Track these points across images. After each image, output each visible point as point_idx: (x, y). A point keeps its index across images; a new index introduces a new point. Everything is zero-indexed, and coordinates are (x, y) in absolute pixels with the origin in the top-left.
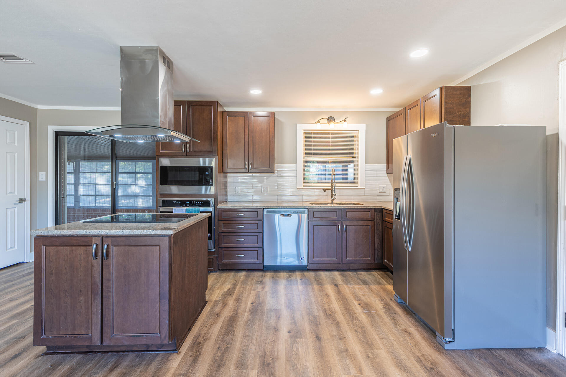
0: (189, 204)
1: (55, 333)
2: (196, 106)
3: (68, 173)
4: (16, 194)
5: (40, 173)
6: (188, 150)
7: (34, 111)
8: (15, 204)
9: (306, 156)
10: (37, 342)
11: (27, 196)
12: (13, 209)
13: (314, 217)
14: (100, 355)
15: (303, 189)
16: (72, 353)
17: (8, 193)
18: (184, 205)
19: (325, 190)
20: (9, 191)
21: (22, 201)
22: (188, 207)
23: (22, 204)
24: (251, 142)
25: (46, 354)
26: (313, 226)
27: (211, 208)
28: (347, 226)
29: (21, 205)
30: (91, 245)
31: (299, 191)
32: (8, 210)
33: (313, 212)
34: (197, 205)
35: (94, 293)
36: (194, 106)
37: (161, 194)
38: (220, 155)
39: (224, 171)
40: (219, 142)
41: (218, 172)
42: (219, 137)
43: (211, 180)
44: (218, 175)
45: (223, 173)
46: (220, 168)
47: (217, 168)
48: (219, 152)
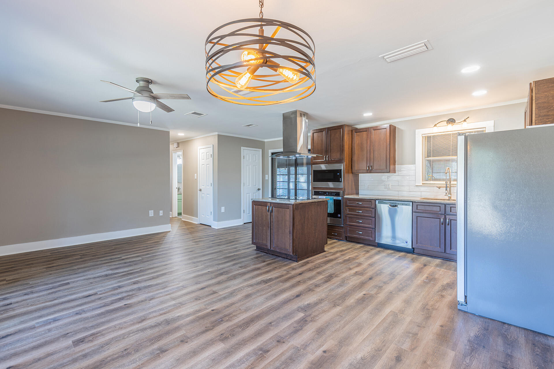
0: (328, 194)
1: (257, 241)
2: (332, 130)
3: (277, 175)
4: (257, 186)
5: (266, 175)
6: (327, 159)
7: (263, 143)
8: (256, 191)
9: (428, 156)
10: (253, 243)
11: (261, 188)
12: (256, 194)
13: (418, 209)
14: (271, 255)
15: (421, 186)
16: (263, 252)
18: (325, 195)
19: (439, 188)
20: (254, 185)
21: (259, 189)
22: (327, 196)
24: (372, 150)
25: (256, 250)
26: (417, 217)
27: (341, 198)
28: (451, 220)
29: (258, 192)
30: (267, 206)
31: (417, 188)
33: (417, 205)
34: (332, 195)
35: (268, 227)
36: (331, 130)
37: (314, 187)
38: (347, 161)
39: (353, 172)
40: (346, 152)
41: (346, 173)
42: (347, 149)
43: (340, 179)
44: (345, 175)
45: (352, 173)
46: (348, 170)
47: (344, 170)
48: (346, 159)
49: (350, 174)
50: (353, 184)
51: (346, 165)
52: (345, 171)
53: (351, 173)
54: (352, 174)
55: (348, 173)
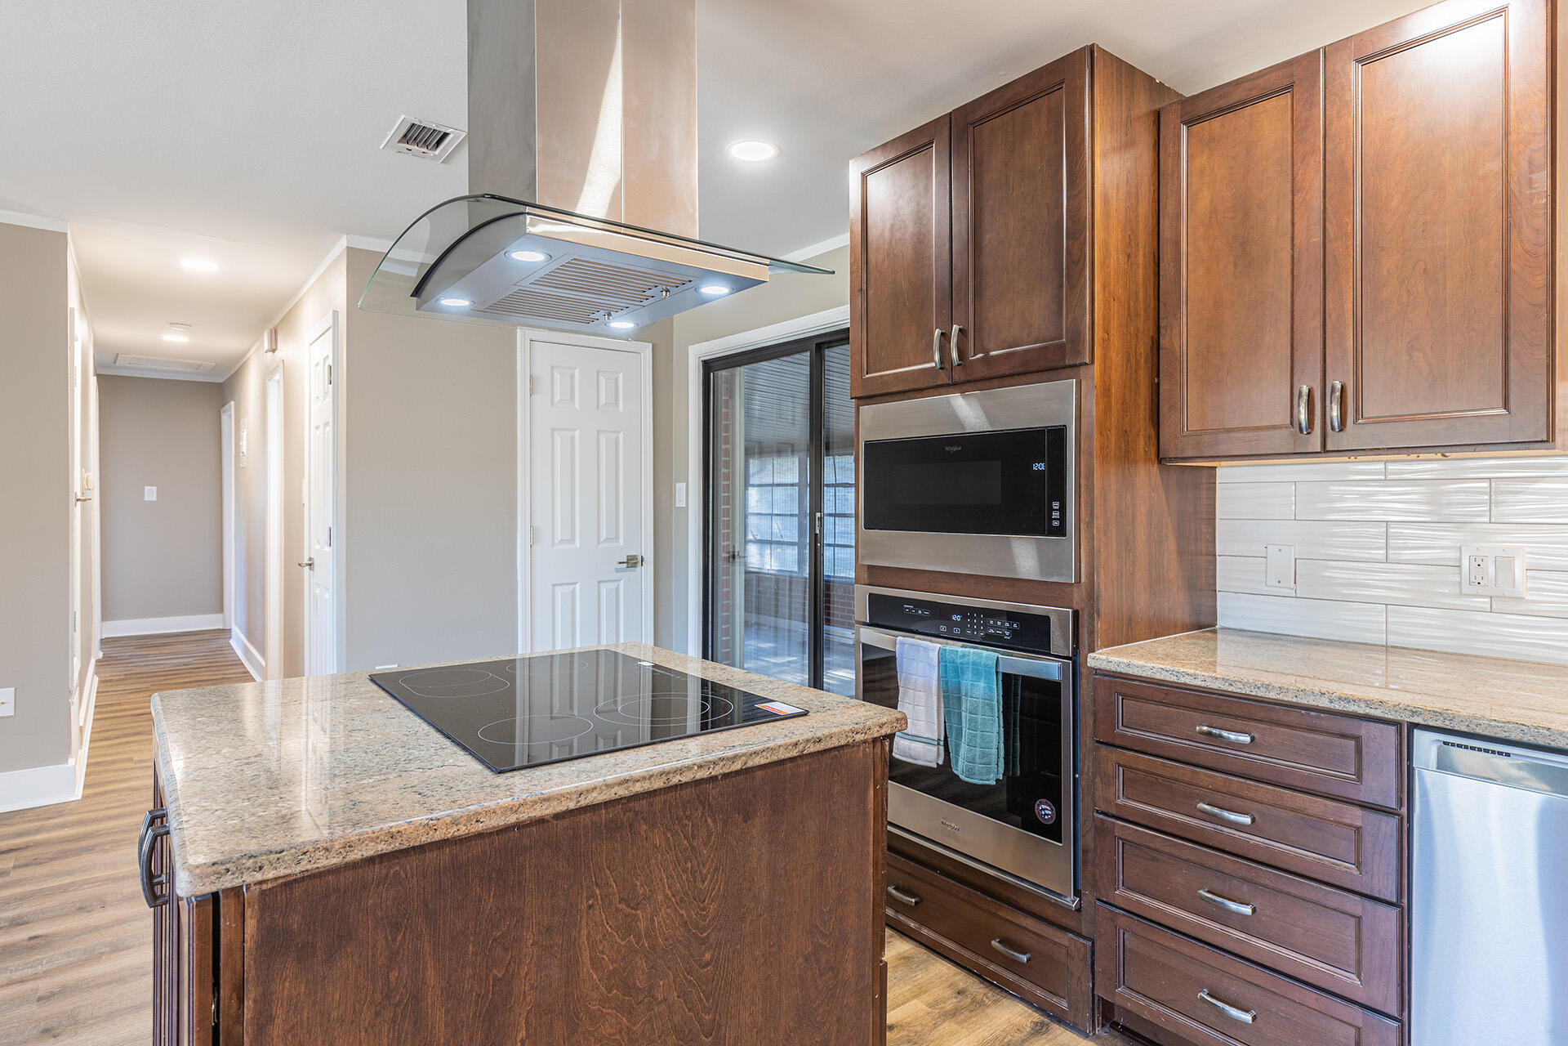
0: (962, 627)
4: (621, 542)
6: (955, 355)
11: (647, 552)
12: (613, 585)
17: (602, 539)
18: (943, 628)
20: (604, 536)
21: (632, 562)
23: (635, 571)
27: (1057, 664)
29: (631, 574)
32: (602, 585)
34: (988, 638)
37: (870, 567)
38: (1116, 358)
39: (1169, 449)
40: (1105, 286)
41: (1104, 458)
42: (1116, 258)
43: (1056, 505)
44: (1097, 475)
45: (1160, 460)
46: (1124, 433)
47: (1090, 437)
48: (1106, 342)
49: (1141, 467)
50: (1171, 544)
51: (1106, 392)
52: (1096, 444)
53: (1147, 460)
54: (1155, 469)
55: (1126, 457)
